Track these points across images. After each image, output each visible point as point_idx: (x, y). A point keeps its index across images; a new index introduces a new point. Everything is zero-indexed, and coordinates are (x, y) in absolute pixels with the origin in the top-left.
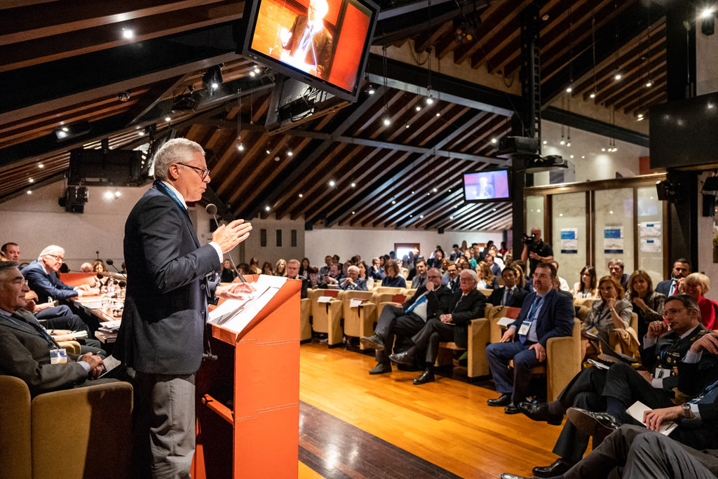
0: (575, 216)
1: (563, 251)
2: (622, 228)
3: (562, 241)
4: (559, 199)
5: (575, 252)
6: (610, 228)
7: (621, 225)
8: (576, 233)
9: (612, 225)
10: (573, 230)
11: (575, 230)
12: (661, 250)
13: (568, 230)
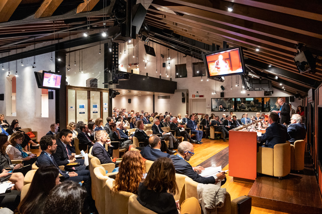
0: (84, 99)
1: (80, 113)
2: (97, 104)
3: (80, 109)
4: (79, 92)
5: (84, 113)
6: (94, 104)
7: (97, 103)
8: (84, 106)
9: (95, 103)
10: (83, 105)
11: (84, 104)
12: (108, 112)
13: (82, 104)
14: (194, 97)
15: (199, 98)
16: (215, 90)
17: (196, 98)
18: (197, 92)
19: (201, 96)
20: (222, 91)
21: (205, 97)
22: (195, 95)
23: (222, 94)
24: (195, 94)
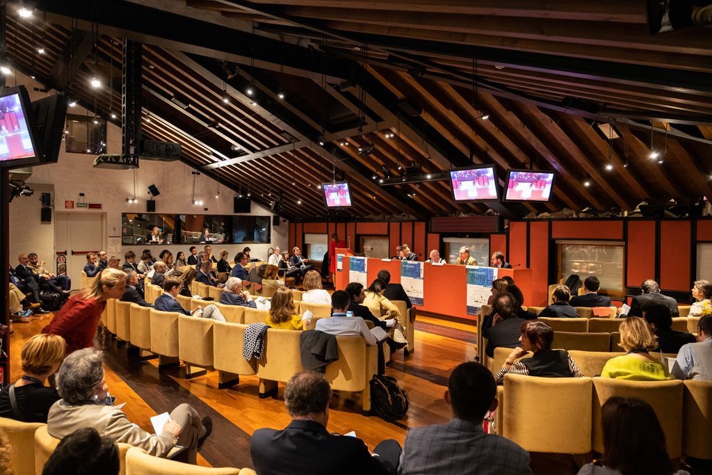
14: (73, 207)
15: (86, 210)
16: (132, 193)
17: (76, 209)
18: (82, 195)
19: (92, 206)
20: (150, 197)
21: (104, 209)
22: (73, 202)
23: (151, 205)
24: (75, 197)
